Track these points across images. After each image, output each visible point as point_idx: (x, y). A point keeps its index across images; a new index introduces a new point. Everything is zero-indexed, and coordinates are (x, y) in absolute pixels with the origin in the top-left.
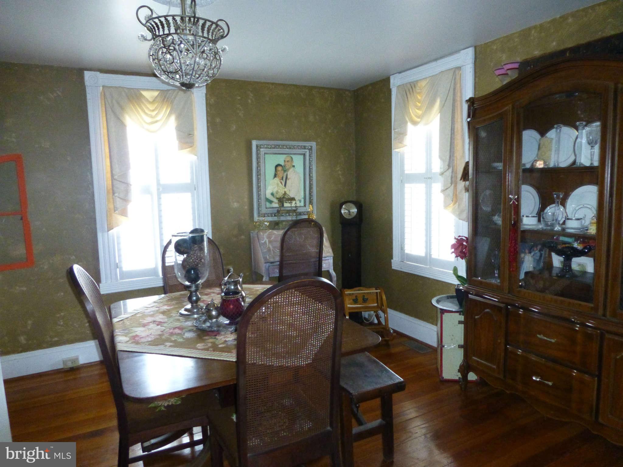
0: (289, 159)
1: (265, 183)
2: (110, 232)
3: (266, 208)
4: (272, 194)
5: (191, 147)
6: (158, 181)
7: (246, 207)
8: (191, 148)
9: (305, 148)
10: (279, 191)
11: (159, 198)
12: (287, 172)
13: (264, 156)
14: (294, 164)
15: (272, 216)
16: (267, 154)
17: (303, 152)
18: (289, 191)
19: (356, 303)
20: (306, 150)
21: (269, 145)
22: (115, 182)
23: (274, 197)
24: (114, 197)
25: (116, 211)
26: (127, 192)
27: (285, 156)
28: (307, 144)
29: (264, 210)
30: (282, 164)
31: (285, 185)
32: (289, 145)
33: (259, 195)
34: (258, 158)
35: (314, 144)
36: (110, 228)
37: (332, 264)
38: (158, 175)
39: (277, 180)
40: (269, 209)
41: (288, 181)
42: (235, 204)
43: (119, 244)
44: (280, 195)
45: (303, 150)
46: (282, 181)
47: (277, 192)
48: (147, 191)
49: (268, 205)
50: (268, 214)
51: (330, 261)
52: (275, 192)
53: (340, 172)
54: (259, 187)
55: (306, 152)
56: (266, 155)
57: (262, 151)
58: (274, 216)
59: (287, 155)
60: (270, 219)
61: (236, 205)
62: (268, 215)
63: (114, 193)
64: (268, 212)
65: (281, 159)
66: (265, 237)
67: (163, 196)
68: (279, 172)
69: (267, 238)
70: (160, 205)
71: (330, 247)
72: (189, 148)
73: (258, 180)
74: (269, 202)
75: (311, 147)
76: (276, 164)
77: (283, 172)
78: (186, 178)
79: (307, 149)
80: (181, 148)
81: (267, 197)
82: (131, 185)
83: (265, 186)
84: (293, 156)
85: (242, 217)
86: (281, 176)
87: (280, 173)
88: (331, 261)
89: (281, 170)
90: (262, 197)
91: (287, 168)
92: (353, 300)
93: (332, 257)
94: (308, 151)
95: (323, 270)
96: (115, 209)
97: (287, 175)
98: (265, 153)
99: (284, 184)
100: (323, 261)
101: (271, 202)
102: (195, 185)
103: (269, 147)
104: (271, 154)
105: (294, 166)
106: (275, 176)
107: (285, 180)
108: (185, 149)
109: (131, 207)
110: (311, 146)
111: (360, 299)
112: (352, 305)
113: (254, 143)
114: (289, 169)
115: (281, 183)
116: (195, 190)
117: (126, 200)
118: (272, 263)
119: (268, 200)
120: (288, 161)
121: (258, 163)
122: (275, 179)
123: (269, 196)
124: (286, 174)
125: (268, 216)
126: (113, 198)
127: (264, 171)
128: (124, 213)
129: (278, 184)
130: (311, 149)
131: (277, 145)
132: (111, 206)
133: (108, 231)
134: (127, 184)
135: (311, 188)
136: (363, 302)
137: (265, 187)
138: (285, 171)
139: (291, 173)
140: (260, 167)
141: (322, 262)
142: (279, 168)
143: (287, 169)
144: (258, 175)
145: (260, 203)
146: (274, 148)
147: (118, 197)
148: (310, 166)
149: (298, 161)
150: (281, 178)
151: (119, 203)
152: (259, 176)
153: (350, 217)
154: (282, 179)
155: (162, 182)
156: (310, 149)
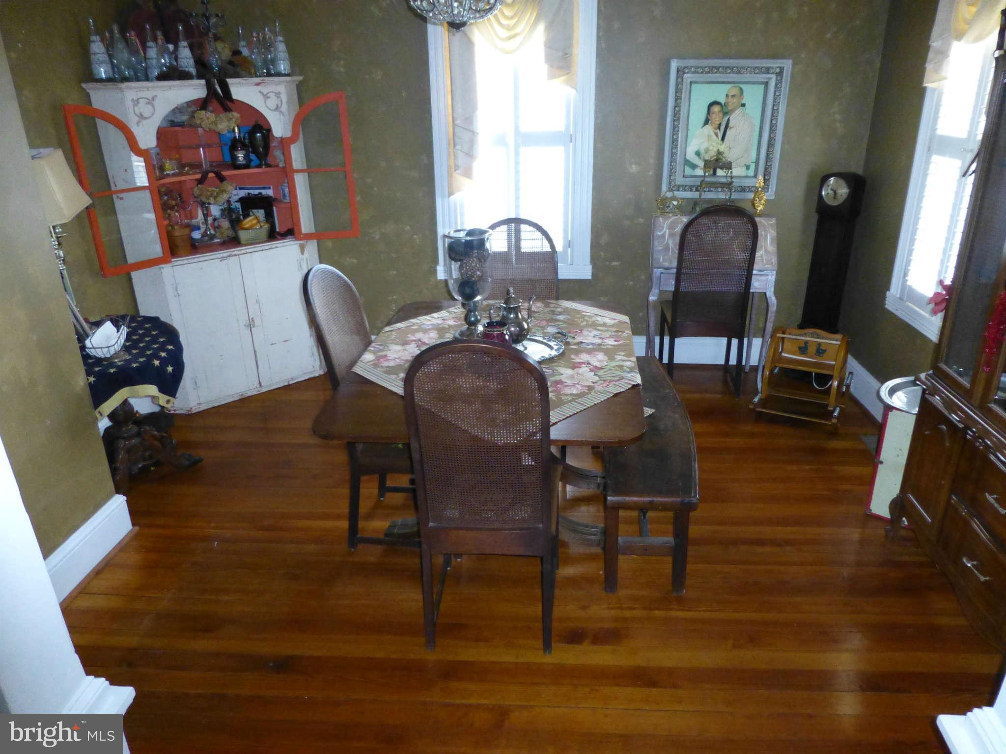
0: (735, 91)
1: (687, 132)
2: (452, 198)
3: (684, 177)
4: (698, 154)
5: (567, 74)
6: (517, 128)
7: (651, 173)
8: (567, 76)
9: (768, 70)
10: (711, 148)
11: (517, 153)
12: (730, 115)
13: (689, 86)
14: (743, 102)
15: (691, 191)
16: (696, 82)
17: (764, 78)
18: (730, 148)
19: (804, 354)
20: (770, 76)
21: (699, 67)
22: (457, 129)
23: (700, 158)
24: (455, 150)
25: (458, 169)
26: (472, 143)
27: (730, 86)
28: (774, 64)
29: (679, 180)
30: (722, 100)
31: (723, 139)
32: (737, 67)
33: (673, 155)
34: (678, 91)
35: (787, 64)
36: (451, 194)
37: (773, 284)
38: (516, 117)
39: (709, 129)
40: (687, 179)
41: (729, 132)
42: (633, 166)
43: (462, 215)
44: (711, 155)
45: (765, 75)
46: (718, 131)
47: (707, 151)
48: (501, 141)
49: (688, 171)
50: (686, 186)
51: (770, 277)
52: (702, 151)
53: (838, 117)
54: (674, 142)
55: (770, 79)
56: (693, 85)
57: (687, 79)
58: (694, 190)
59: (733, 85)
60: (688, 195)
61: (634, 168)
62: (685, 188)
63: (454, 145)
64: (684, 184)
65: (719, 93)
66: (665, 225)
67: (522, 150)
68: (714, 116)
69: (669, 229)
70: (517, 163)
71: (776, 254)
72: (564, 75)
73: (675, 128)
74: (690, 167)
75: (782, 69)
76: (712, 101)
77: (721, 115)
78: (558, 123)
79: (773, 73)
80: (552, 76)
81: (688, 158)
82: (477, 133)
83: (687, 137)
84: (743, 86)
85: (643, 189)
86: (718, 123)
87: (716, 118)
88: (772, 278)
89: (719, 112)
90: (679, 158)
91: (729, 109)
92: (800, 348)
93: (775, 272)
94: (774, 77)
95: (751, 291)
96: (457, 167)
97: (729, 120)
98: (691, 83)
99: (720, 135)
100: (753, 276)
101: (694, 166)
102: (571, 135)
103: (700, 70)
104: (703, 83)
105: (743, 105)
106: (707, 122)
107: (724, 131)
108: (559, 77)
109: (477, 166)
110: (780, 68)
111: (812, 349)
112: (795, 355)
113: (674, 64)
114: (733, 111)
115: (717, 135)
116: (571, 142)
117: (470, 155)
118: (667, 269)
119: (687, 162)
120: (733, 96)
121: (677, 99)
122: (705, 127)
123: (691, 156)
124: (726, 119)
125: (685, 190)
126: (454, 152)
127: (686, 115)
128: (468, 174)
129: (709, 137)
130: (780, 74)
131: (715, 67)
132: (452, 164)
133: (449, 196)
134: (474, 133)
135: (771, 144)
136: (816, 354)
137: (686, 140)
138: (725, 114)
139: (735, 118)
140: (680, 107)
141: (751, 277)
142: (716, 109)
143: (730, 111)
144: (674, 121)
145: (673, 168)
146: (708, 73)
147: (461, 151)
148: (774, 105)
149: (753, 95)
150: (717, 126)
151: (461, 160)
152: (676, 123)
153: (835, 203)
154: (719, 128)
155: (523, 129)
156: (779, 72)
